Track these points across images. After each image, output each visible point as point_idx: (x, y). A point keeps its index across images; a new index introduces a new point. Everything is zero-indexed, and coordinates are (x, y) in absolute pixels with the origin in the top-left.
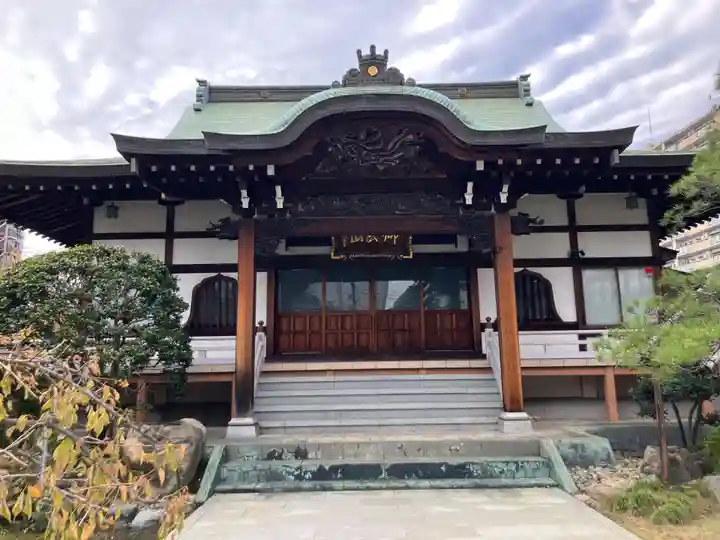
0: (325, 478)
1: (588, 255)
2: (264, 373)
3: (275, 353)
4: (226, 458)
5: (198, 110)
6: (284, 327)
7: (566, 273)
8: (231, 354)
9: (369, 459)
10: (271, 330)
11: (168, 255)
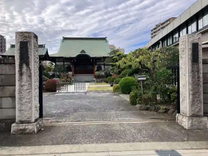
1: (105, 64)
4: (72, 81)
5: (63, 42)
7: (103, 66)
8: (72, 73)
10: (74, 71)
11: (64, 63)
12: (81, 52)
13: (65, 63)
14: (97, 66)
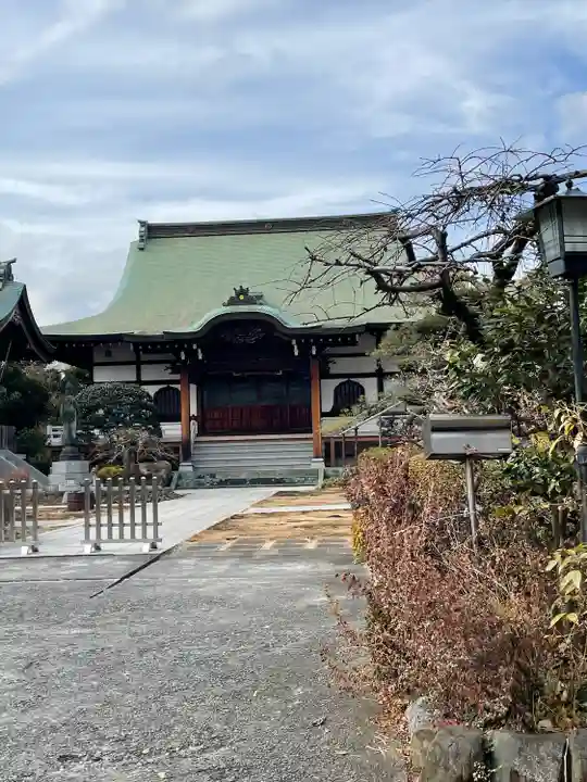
0: (223, 484)
1: (387, 371)
2: (196, 442)
3: (202, 431)
4: (180, 477)
5: (142, 249)
6: (208, 416)
7: (374, 380)
8: (179, 432)
9: (243, 477)
10: (199, 419)
11: (139, 375)
12: (232, 302)
13: (149, 373)
14: (337, 382)
